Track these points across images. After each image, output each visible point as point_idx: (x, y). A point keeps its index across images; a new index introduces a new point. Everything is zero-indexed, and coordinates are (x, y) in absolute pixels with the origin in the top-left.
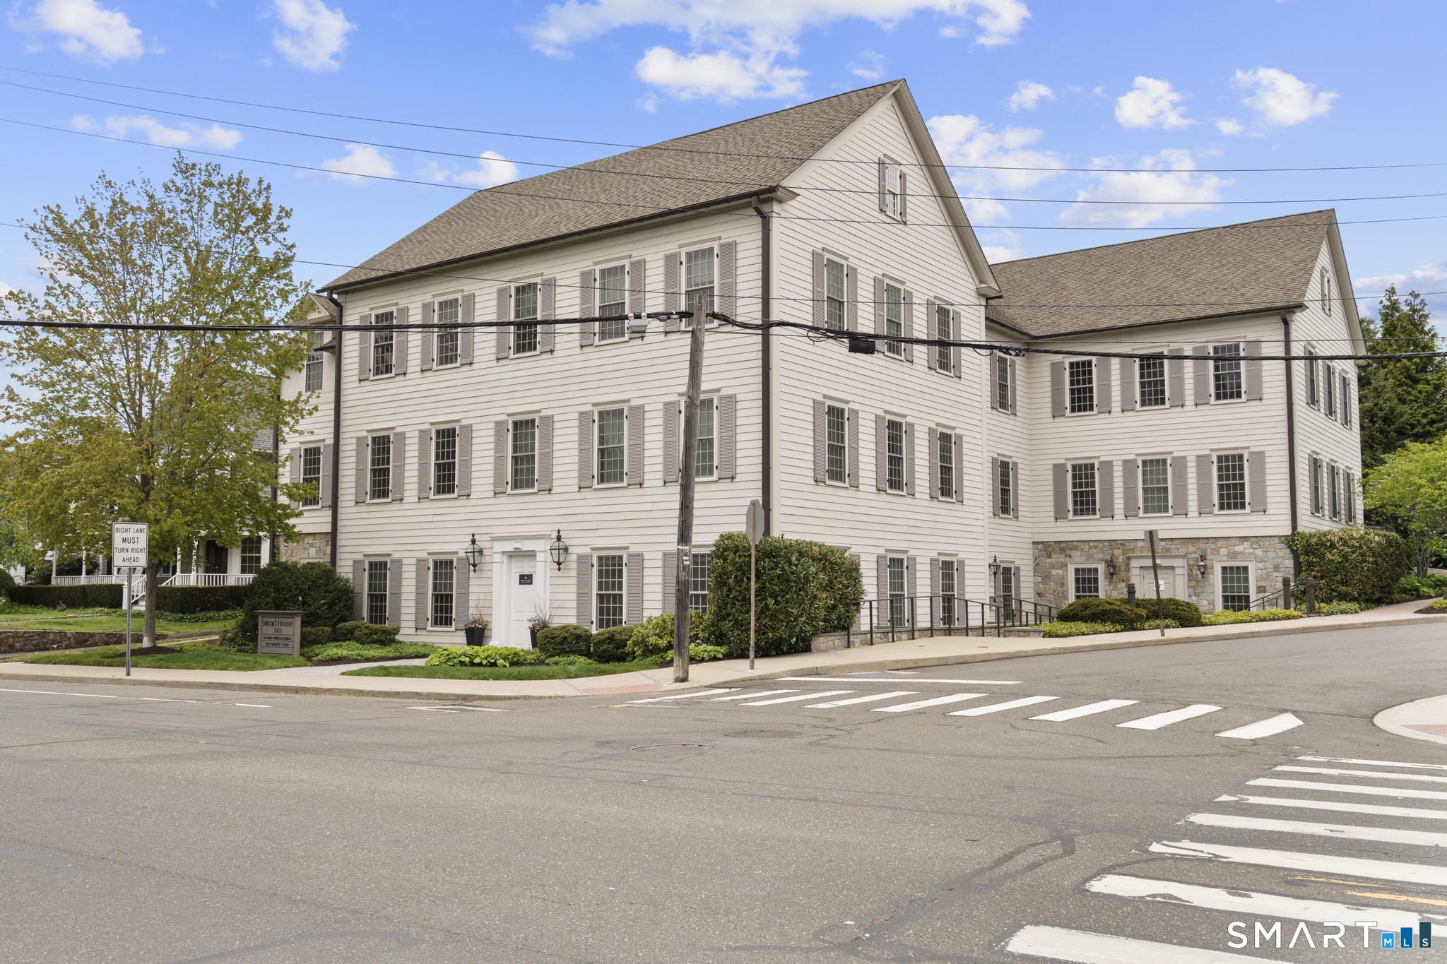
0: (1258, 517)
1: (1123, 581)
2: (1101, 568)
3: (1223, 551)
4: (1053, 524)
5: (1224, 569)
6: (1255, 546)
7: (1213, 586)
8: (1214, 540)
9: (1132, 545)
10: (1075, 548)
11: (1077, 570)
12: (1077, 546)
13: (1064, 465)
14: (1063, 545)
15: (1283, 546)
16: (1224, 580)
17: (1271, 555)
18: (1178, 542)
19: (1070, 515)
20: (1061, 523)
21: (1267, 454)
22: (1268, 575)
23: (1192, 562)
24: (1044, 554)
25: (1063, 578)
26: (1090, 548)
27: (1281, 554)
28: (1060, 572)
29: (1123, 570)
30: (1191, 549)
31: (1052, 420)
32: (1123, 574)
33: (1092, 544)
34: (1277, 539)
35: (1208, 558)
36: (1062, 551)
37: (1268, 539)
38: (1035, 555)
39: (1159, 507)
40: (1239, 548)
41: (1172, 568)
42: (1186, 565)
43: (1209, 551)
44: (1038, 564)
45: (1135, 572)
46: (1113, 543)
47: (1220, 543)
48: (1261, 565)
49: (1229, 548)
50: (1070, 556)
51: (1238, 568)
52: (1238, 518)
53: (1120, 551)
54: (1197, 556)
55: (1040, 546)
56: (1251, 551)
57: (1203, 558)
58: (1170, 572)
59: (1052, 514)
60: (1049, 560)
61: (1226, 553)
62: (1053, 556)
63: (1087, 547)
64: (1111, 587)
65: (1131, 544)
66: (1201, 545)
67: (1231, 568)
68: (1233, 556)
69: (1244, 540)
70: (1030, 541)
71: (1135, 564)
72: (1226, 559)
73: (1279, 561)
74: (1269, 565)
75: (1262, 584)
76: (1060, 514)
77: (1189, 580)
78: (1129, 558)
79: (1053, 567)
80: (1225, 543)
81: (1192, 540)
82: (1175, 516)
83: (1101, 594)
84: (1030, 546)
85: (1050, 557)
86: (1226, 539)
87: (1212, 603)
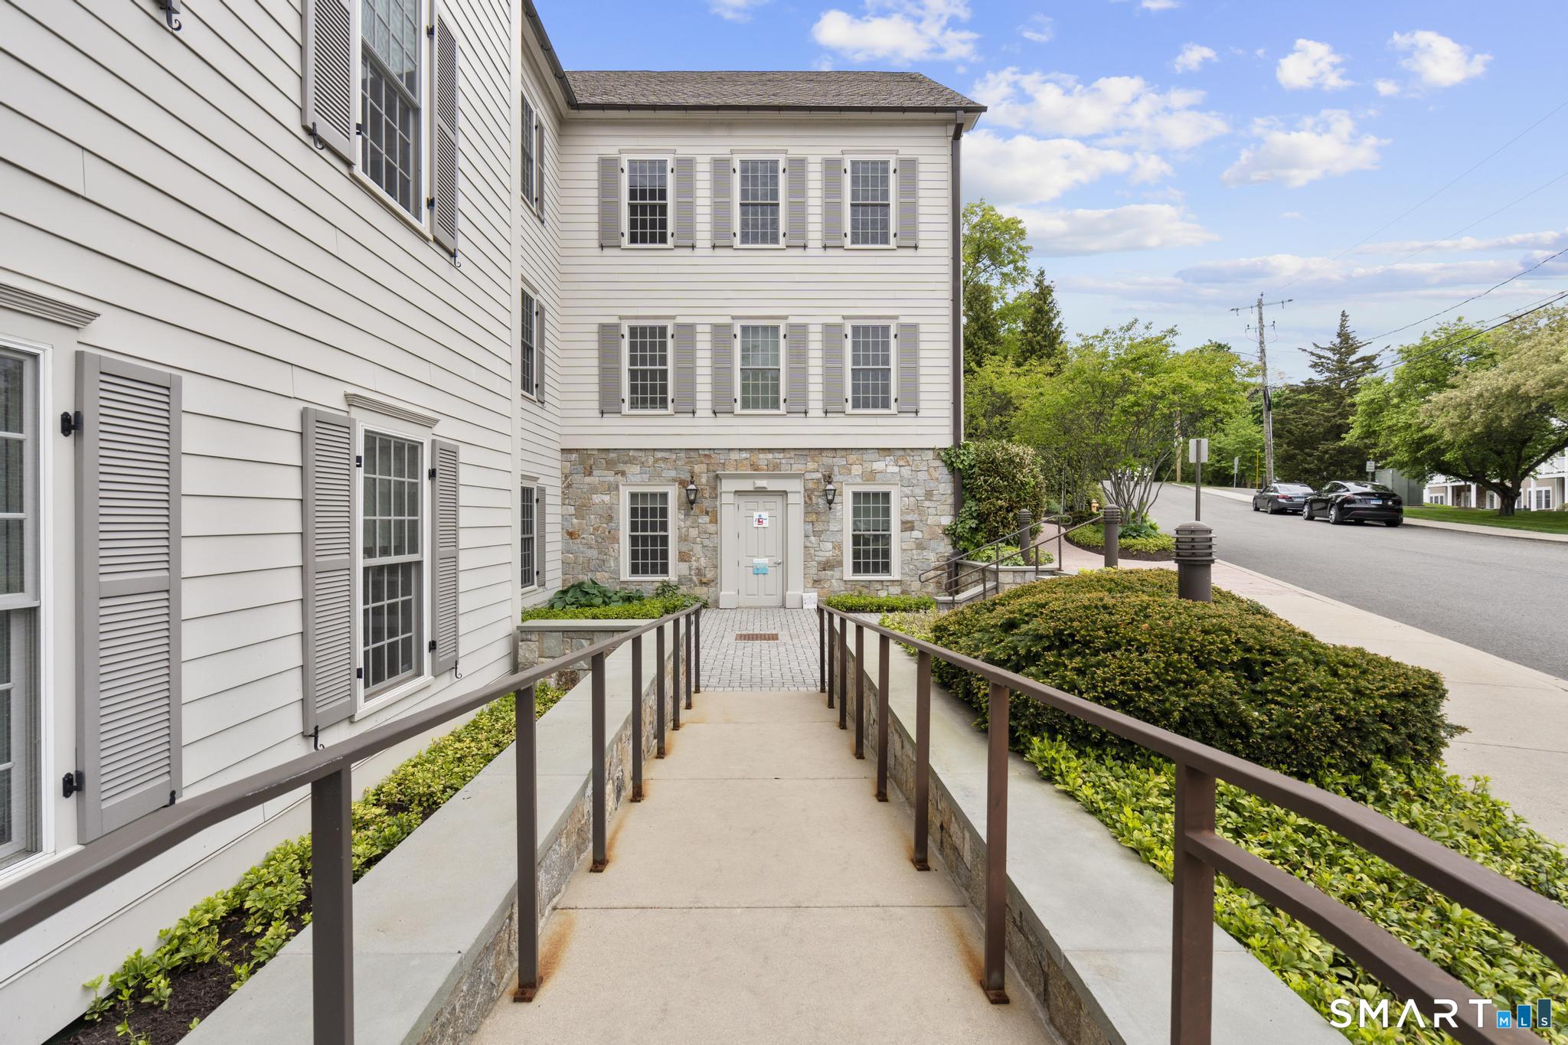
0: (908, 420)
1: (707, 513)
2: (673, 493)
3: (857, 470)
4: (598, 421)
5: (856, 495)
6: (901, 463)
7: (839, 521)
8: (843, 453)
9: (722, 458)
10: (631, 461)
11: (634, 496)
12: (635, 458)
13: (617, 326)
14: (612, 455)
15: (938, 463)
16: (856, 512)
17: (922, 476)
18: (792, 454)
19: (626, 408)
20: (610, 420)
21: (922, 328)
22: (918, 506)
23: (811, 485)
24: (580, 468)
25: (610, 508)
26: (656, 460)
27: (936, 474)
28: (607, 498)
29: (707, 495)
30: (811, 466)
31: (598, 251)
32: (706, 504)
33: (659, 455)
34: (930, 455)
35: (836, 479)
36: (610, 465)
37: (919, 452)
38: (567, 471)
39: (766, 400)
40: (879, 466)
41: (785, 493)
42: (802, 490)
43: (836, 469)
44: (569, 486)
45: (727, 498)
46: (692, 454)
47: (852, 457)
48: (907, 491)
49: (865, 465)
50: (623, 473)
51: (876, 495)
52: (880, 421)
53: (704, 467)
54: (819, 475)
55: (574, 456)
56: (896, 469)
57: (828, 479)
58: (779, 500)
59: (596, 405)
60: (588, 479)
61: (860, 472)
62: (595, 473)
63: (651, 460)
64: (688, 523)
65: (721, 456)
66: (826, 460)
67: (866, 495)
68: (870, 476)
69: (886, 453)
70: (559, 447)
71: (727, 486)
72: (859, 480)
73: (933, 484)
74: (919, 491)
75: (909, 518)
76: (608, 406)
77: (806, 513)
78: (717, 477)
79: (594, 490)
80: (860, 457)
81: (813, 452)
82: (789, 415)
83: (672, 533)
84: (558, 455)
85: (590, 474)
86: (861, 452)
87: (838, 547)
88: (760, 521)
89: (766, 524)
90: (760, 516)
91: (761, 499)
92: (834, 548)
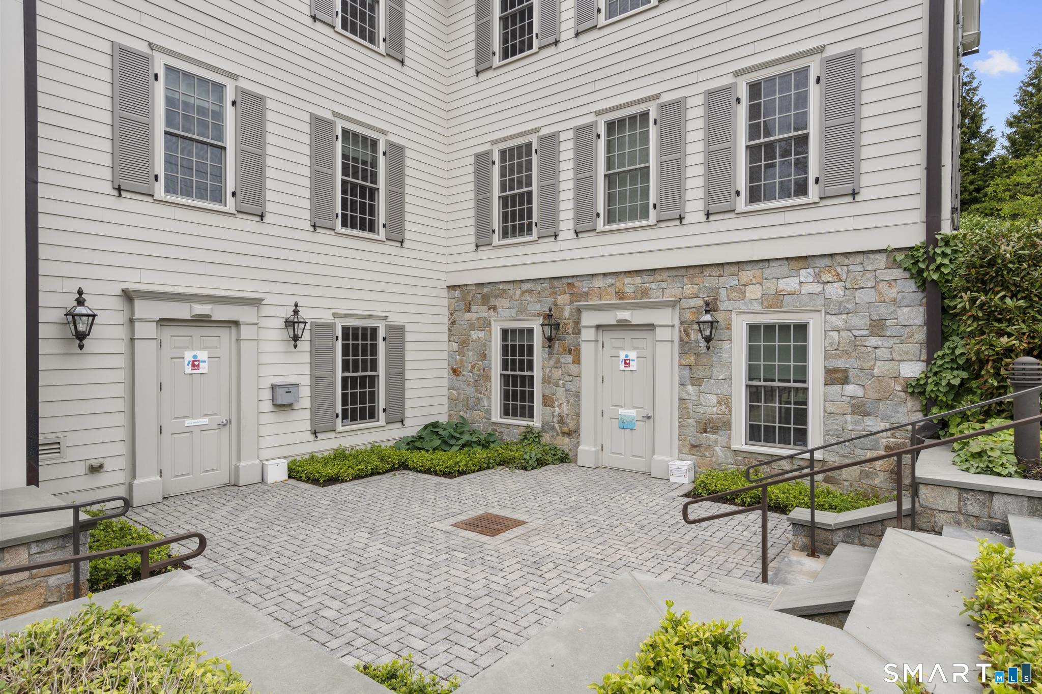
0: (841, 209)
1: (570, 352)
2: (536, 326)
3: (754, 292)
4: (474, 256)
5: (753, 329)
6: (826, 277)
7: (728, 365)
8: (734, 269)
9: (584, 286)
10: (502, 295)
11: (505, 332)
12: (504, 292)
13: (490, 153)
14: (486, 290)
15: (897, 274)
16: (753, 353)
17: (864, 296)
18: (665, 275)
19: (496, 239)
20: (485, 253)
21: (868, 55)
22: (856, 344)
23: (688, 316)
24: (462, 305)
25: (485, 345)
26: (523, 293)
27: (891, 293)
28: (482, 335)
29: (570, 331)
30: (689, 290)
31: (474, 80)
32: (569, 339)
33: (526, 286)
34: (882, 259)
35: (722, 306)
36: (485, 299)
37: (859, 259)
38: (452, 308)
39: (633, 210)
40: (789, 284)
41: (651, 327)
42: (677, 322)
43: (723, 292)
44: (454, 323)
45: (587, 335)
46: (556, 283)
47: (747, 275)
48: (838, 321)
49: (767, 284)
50: (494, 308)
51: (785, 328)
52: (790, 217)
53: (567, 297)
54: (700, 302)
55: (457, 293)
56: (818, 288)
57: (710, 307)
58: (647, 334)
59: (472, 239)
60: (468, 316)
61: (759, 295)
62: (473, 308)
63: (518, 292)
64: (552, 362)
65: (585, 284)
66: (709, 281)
67: (770, 328)
68: (776, 300)
69: (801, 264)
70: (444, 285)
71: (589, 319)
72: (757, 307)
73: (883, 311)
74: (860, 321)
75: (840, 364)
76: (482, 241)
77: (682, 353)
78: (579, 311)
79: (472, 327)
80: (758, 273)
81: (691, 271)
82: (660, 225)
83: (537, 374)
84: (445, 293)
85: (469, 311)
86: (761, 265)
87: (725, 401)
88: (627, 363)
89: (633, 366)
90: (627, 356)
91: (628, 335)
92: (719, 403)
